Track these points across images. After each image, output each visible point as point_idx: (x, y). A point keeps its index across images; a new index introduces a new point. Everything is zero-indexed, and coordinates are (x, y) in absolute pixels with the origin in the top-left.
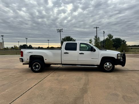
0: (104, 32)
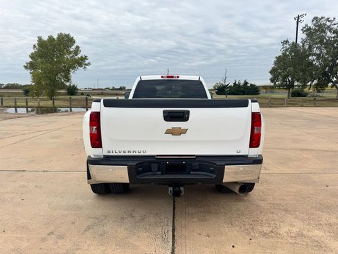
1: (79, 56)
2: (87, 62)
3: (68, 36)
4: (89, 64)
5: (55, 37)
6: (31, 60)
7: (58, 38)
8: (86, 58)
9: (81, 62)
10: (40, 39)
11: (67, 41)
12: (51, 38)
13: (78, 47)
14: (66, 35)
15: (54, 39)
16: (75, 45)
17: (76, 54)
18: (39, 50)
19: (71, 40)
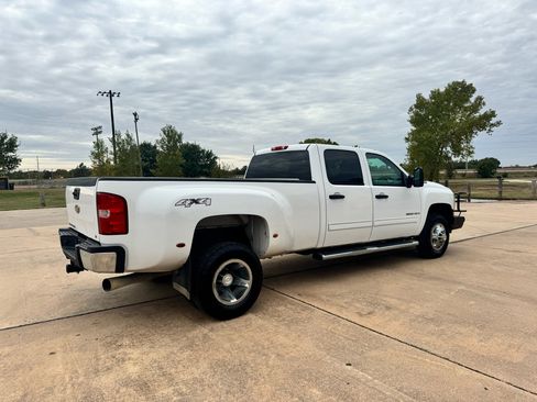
0: (135, 114)
1: (482, 112)
2: (493, 121)
3: (462, 84)
4: (499, 123)
5: (442, 90)
6: (414, 128)
7: (446, 90)
8: (493, 114)
9: (485, 122)
10: (419, 97)
11: (462, 91)
12: (435, 94)
13: (480, 98)
15: (439, 93)
16: (475, 96)
17: (476, 111)
18: (416, 114)
19: (469, 89)
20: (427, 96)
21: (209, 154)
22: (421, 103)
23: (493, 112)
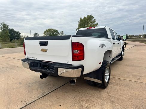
1: (95, 23)
2: (98, 25)
3: (91, 16)
5: (86, 17)
6: (79, 27)
7: (87, 17)
10: (81, 19)
11: (91, 18)
12: (85, 18)
13: (95, 20)
14: (90, 15)
15: (86, 18)
16: (94, 19)
17: (94, 23)
18: (80, 23)
19: (92, 17)
20: (83, 18)
21: (18, 32)
22: (81, 20)
23: (98, 23)
